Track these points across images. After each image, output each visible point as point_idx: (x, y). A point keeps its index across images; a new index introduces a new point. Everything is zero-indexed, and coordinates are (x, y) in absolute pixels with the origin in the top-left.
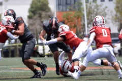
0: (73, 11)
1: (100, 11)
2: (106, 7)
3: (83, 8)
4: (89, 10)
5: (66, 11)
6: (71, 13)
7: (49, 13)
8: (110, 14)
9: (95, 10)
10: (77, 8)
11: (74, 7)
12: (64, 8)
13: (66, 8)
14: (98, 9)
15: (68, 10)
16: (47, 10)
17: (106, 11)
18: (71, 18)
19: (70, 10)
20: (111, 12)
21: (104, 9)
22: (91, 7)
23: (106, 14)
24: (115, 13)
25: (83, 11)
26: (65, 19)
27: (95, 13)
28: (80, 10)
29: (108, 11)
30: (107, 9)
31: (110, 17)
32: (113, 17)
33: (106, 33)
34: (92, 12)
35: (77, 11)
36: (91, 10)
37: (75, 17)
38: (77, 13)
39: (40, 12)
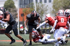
0: (29, 8)
1: (44, 8)
2: (47, 6)
3: (34, 6)
4: (38, 7)
5: (25, 8)
6: (27, 9)
7: (15, 9)
8: (49, 10)
9: (41, 7)
10: (31, 6)
11: (29, 6)
12: (24, 6)
13: (25, 6)
14: (43, 7)
15: (26, 7)
16: (13, 7)
17: (47, 8)
18: (27, 12)
19: (27, 7)
20: (50, 9)
21: (46, 7)
22: (39, 6)
23: (47, 10)
24: (52, 9)
25: (35, 8)
26: (24, 12)
27: (41, 9)
28: (32, 7)
29: (49, 8)
30: (48, 7)
31: (50, 11)
32: (51, 11)
33: (63, 21)
34: (40, 9)
35: (31, 8)
36: (39, 7)
37: (30, 11)
38: (31, 9)
39: (9, 8)
